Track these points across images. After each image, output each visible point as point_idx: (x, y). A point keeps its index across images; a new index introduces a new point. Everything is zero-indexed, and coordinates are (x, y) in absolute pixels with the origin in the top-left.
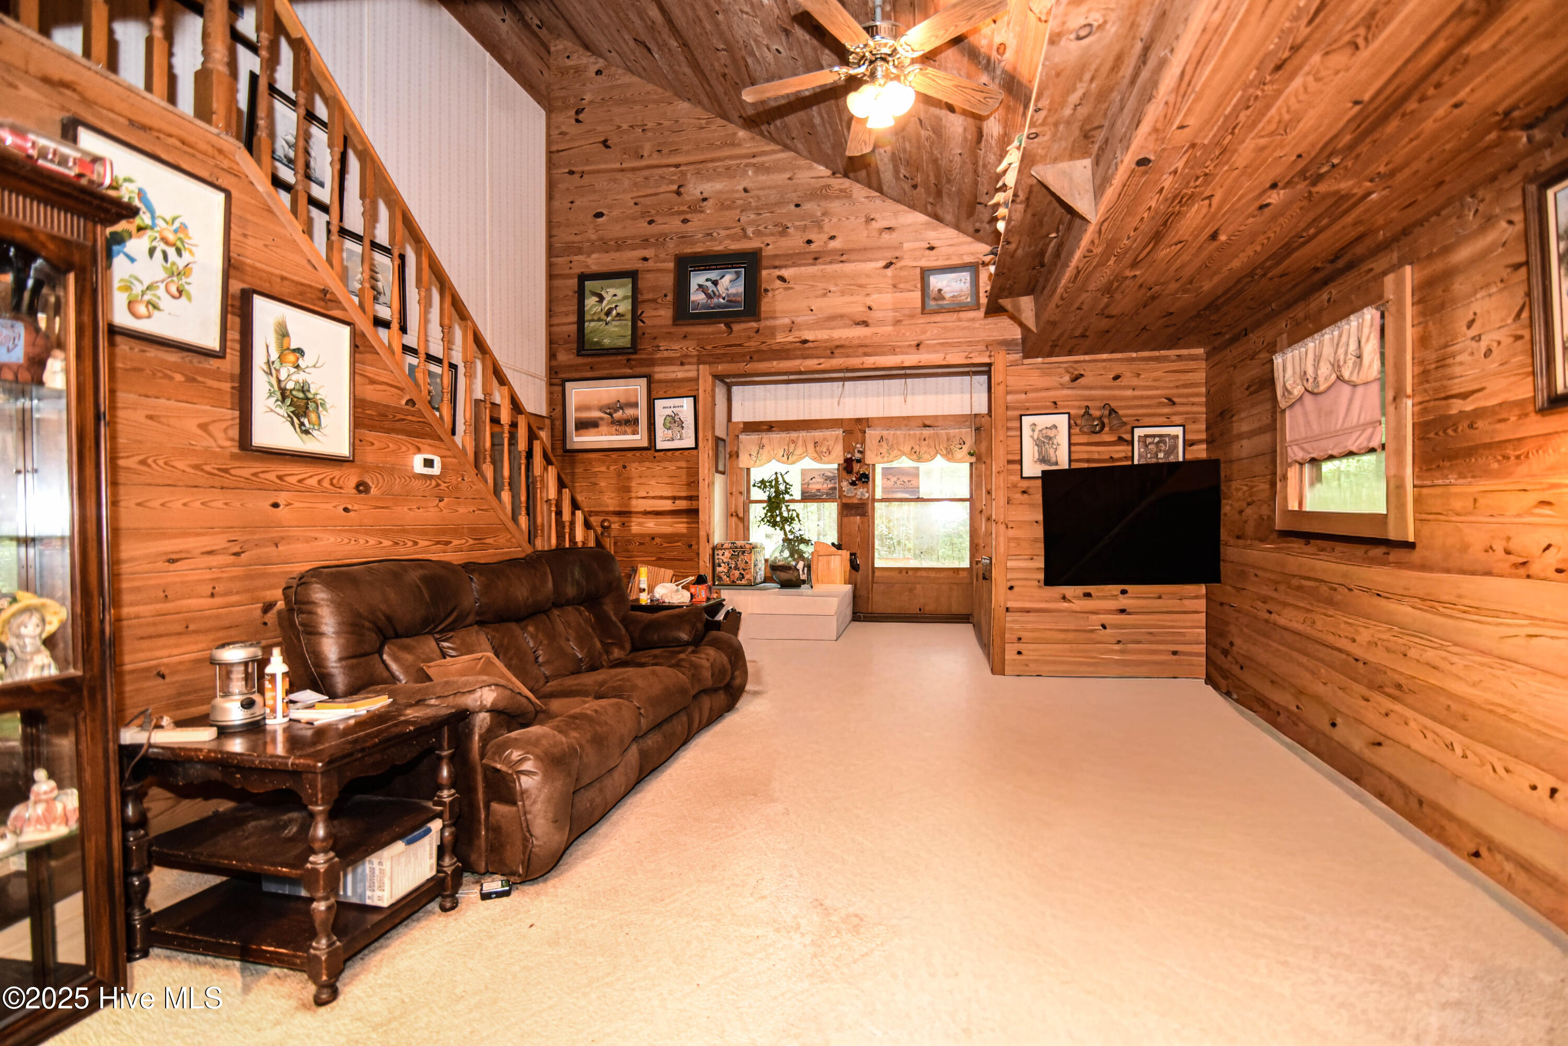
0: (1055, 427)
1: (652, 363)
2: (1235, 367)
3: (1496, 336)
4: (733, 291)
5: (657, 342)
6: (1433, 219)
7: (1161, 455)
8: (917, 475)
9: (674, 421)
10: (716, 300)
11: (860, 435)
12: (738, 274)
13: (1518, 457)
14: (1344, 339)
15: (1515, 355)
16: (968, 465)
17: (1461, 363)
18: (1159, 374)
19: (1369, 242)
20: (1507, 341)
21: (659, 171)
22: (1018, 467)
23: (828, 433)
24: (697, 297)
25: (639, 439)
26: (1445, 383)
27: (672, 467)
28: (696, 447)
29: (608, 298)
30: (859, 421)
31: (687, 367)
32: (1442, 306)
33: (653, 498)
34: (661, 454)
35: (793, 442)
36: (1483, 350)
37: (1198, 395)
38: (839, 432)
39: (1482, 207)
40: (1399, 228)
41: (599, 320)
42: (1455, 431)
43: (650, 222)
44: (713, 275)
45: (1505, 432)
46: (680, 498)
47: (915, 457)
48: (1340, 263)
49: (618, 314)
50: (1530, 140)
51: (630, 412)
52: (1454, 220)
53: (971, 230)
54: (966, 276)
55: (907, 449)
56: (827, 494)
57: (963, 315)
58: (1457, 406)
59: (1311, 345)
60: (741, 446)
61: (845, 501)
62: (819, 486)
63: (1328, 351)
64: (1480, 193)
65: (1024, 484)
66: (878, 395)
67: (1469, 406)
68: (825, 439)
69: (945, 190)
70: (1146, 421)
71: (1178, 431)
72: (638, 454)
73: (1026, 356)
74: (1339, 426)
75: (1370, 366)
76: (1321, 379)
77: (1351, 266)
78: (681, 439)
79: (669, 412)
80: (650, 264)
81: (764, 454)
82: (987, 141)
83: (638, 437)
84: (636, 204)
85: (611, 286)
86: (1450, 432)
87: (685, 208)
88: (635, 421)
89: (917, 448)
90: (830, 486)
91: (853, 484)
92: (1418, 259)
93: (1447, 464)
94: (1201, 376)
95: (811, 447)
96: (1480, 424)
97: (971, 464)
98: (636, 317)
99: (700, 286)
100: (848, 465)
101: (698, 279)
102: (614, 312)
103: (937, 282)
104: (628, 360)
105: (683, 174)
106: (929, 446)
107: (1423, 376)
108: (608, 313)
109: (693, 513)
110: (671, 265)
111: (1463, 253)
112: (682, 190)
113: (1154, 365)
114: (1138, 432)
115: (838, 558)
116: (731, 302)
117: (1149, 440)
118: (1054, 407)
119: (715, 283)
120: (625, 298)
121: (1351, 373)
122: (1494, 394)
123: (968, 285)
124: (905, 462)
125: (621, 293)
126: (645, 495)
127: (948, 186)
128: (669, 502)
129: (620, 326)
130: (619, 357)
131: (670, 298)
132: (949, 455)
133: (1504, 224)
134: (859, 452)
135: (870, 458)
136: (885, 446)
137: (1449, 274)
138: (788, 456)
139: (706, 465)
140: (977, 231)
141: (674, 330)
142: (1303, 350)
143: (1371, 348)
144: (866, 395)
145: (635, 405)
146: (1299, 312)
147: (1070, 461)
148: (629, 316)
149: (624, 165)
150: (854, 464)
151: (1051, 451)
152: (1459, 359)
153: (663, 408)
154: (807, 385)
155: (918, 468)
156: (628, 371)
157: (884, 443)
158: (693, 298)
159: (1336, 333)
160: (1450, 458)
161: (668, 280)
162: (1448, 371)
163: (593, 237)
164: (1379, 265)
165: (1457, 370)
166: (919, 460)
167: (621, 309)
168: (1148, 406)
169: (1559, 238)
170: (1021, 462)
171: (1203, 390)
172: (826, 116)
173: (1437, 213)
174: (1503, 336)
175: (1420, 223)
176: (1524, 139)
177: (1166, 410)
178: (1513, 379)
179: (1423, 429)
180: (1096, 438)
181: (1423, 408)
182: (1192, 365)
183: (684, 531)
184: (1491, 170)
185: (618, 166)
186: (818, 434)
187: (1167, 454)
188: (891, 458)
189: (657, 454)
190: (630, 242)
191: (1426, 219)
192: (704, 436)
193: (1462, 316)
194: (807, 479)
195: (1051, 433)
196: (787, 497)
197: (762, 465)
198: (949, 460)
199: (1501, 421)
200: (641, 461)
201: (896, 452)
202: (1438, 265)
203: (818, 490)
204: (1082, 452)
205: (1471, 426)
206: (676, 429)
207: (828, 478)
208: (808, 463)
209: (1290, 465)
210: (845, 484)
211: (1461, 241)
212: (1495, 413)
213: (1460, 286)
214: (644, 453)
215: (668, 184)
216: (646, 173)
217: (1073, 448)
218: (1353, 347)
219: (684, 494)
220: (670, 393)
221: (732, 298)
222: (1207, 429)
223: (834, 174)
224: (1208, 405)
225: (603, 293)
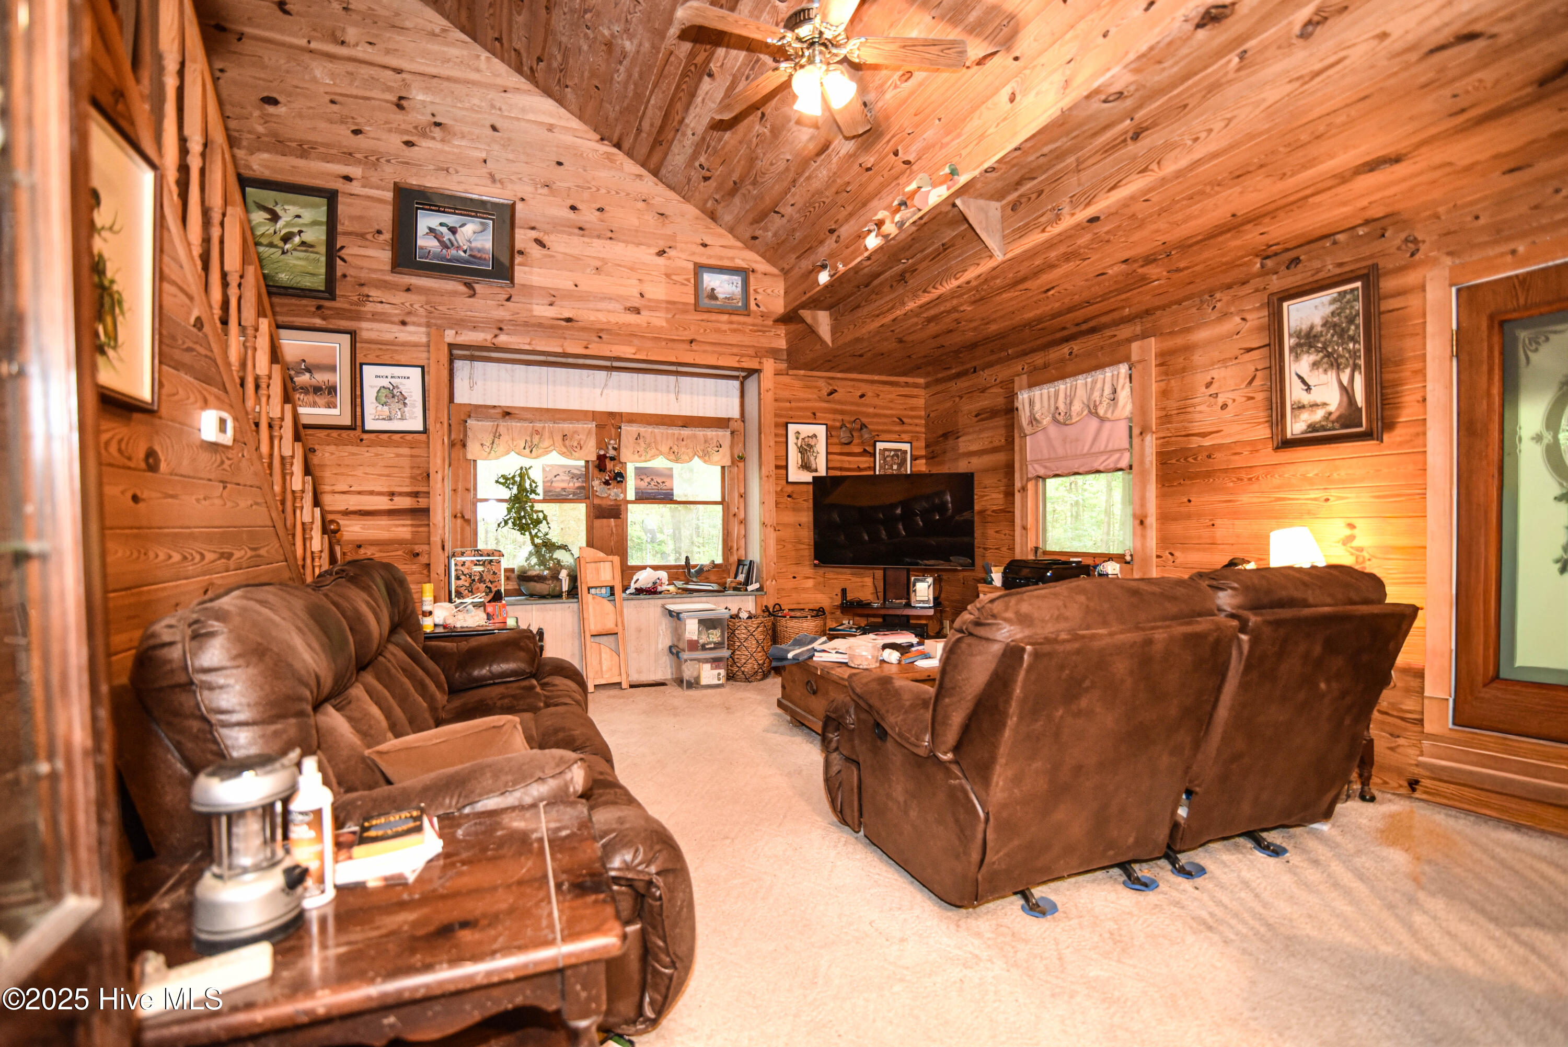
0: (815, 436)
1: (358, 316)
2: (961, 397)
3: (1232, 395)
4: (476, 244)
5: (365, 290)
6: (1174, 307)
7: (895, 467)
8: (671, 476)
9: (392, 395)
10: (453, 252)
11: (613, 431)
12: (484, 227)
13: (1250, 479)
14: (1099, 385)
15: (1247, 410)
16: (719, 469)
17: (1200, 412)
18: (892, 396)
19: (1116, 315)
20: (1240, 400)
21: (373, 71)
22: (784, 472)
23: (579, 426)
24: (425, 242)
25: (338, 414)
26: (1186, 424)
27: (389, 453)
28: (425, 431)
29: (285, 218)
30: (612, 415)
31: (410, 328)
32: (1184, 370)
33: (360, 493)
34: (373, 436)
35: (537, 432)
36: (1220, 404)
37: (919, 417)
38: (593, 425)
39: (1219, 305)
40: (1144, 308)
41: (271, 245)
42: (1195, 459)
43: (356, 132)
44: (451, 220)
45: (1238, 462)
46: (401, 494)
47: (672, 457)
48: (1084, 327)
49: (303, 243)
50: (1262, 266)
51: (321, 378)
52: (1194, 310)
53: (747, 235)
54: (737, 280)
55: (665, 449)
56: (574, 494)
57: (735, 318)
58: (1195, 442)
59: (1062, 387)
60: (469, 433)
61: (596, 501)
62: (564, 485)
63: (1081, 393)
64: (1218, 295)
65: (789, 489)
66: (632, 389)
67: (1207, 442)
68: (575, 432)
69: (743, 191)
70: (884, 436)
71: (906, 447)
72: (335, 434)
73: (791, 367)
74: (1085, 451)
75: (1124, 407)
76: (1074, 414)
77: (1093, 330)
78: (402, 419)
79: (385, 382)
80: (355, 188)
81: (501, 446)
82: (829, 155)
83: (336, 412)
84: (332, 102)
85: (294, 203)
86: (1190, 460)
87: (410, 128)
88: (332, 390)
89: (675, 449)
90: (577, 485)
91: (607, 483)
92: (1161, 334)
93: (1189, 482)
94: (921, 402)
95: (558, 439)
96: (1217, 455)
97: (723, 468)
98: (332, 252)
99: (431, 230)
100: (601, 463)
101: (426, 221)
102: (297, 240)
103: (711, 281)
104: (319, 308)
105: (406, 85)
106: (687, 446)
107: (1165, 419)
108: (287, 238)
109: (421, 513)
110: (389, 195)
111: (1202, 335)
112: (404, 102)
113: (887, 388)
114: (880, 446)
115: (608, 565)
116: (474, 257)
117: (887, 453)
118: (813, 419)
119: (453, 230)
120: (315, 223)
121: (1106, 412)
122: (1229, 435)
123: (739, 289)
124: (660, 463)
125: (308, 215)
126: (346, 488)
127: (750, 187)
128: (385, 499)
129: (307, 259)
130: (304, 302)
131: (387, 236)
132: (705, 456)
133: (1237, 319)
134: (615, 449)
135: (625, 455)
136: (643, 445)
137: (1188, 349)
138: (531, 449)
139: (439, 454)
140: (754, 238)
141: (390, 278)
142: (1052, 390)
143: (1124, 395)
144: (619, 387)
145: (332, 369)
146: (1038, 359)
147: (828, 468)
148: (323, 249)
149: (313, 45)
150: (607, 461)
151: (812, 458)
152: (1198, 408)
153: (373, 378)
154: (551, 369)
155: (671, 469)
156: (318, 322)
157: (641, 441)
158: (420, 242)
159: (1089, 380)
160: (1191, 478)
161: (384, 216)
162: (1189, 416)
163: (260, 129)
164: (1125, 332)
165: (1197, 417)
166: (677, 460)
167: (308, 236)
168: (885, 424)
169: (1290, 336)
170: (786, 467)
171: (923, 413)
172: (636, 75)
173: (1179, 302)
174: (1239, 396)
175: (1163, 308)
176: (1258, 265)
177: (898, 428)
178: (1246, 426)
179: (1163, 458)
180: (846, 449)
181: (1164, 441)
182: (916, 391)
183: (408, 536)
184: (1229, 281)
185: (303, 42)
186: (567, 427)
187: (899, 469)
188: (648, 456)
189: (365, 436)
190: (322, 150)
191: (1169, 305)
192: (437, 418)
193: (1201, 378)
194: (550, 477)
195: (812, 442)
196: (533, 496)
197: (497, 458)
198: (705, 462)
199: (1236, 454)
200: (339, 443)
201: (654, 451)
202: (1179, 341)
203: (564, 489)
204: (837, 460)
205: (1209, 457)
206: (395, 406)
207: (573, 476)
208: (555, 459)
209: (1029, 480)
210: (596, 483)
211: (1199, 326)
212: (1233, 448)
213: (1198, 358)
214: (345, 434)
215: (383, 91)
216: (351, 67)
217: (830, 457)
218: (1108, 391)
219: (408, 489)
220: (386, 358)
221: (476, 253)
222: (927, 446)
223: (602, 139)
224: (927, 425)
225: (278, 209)
